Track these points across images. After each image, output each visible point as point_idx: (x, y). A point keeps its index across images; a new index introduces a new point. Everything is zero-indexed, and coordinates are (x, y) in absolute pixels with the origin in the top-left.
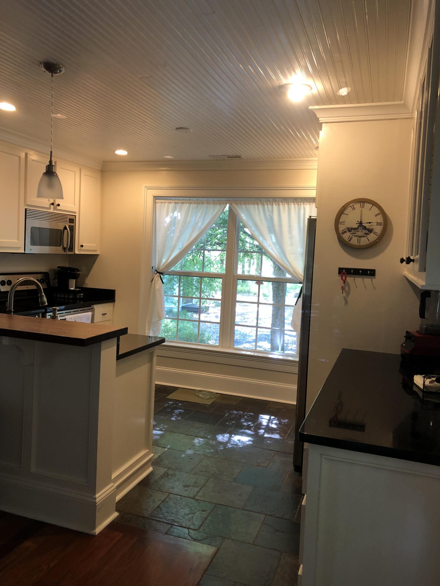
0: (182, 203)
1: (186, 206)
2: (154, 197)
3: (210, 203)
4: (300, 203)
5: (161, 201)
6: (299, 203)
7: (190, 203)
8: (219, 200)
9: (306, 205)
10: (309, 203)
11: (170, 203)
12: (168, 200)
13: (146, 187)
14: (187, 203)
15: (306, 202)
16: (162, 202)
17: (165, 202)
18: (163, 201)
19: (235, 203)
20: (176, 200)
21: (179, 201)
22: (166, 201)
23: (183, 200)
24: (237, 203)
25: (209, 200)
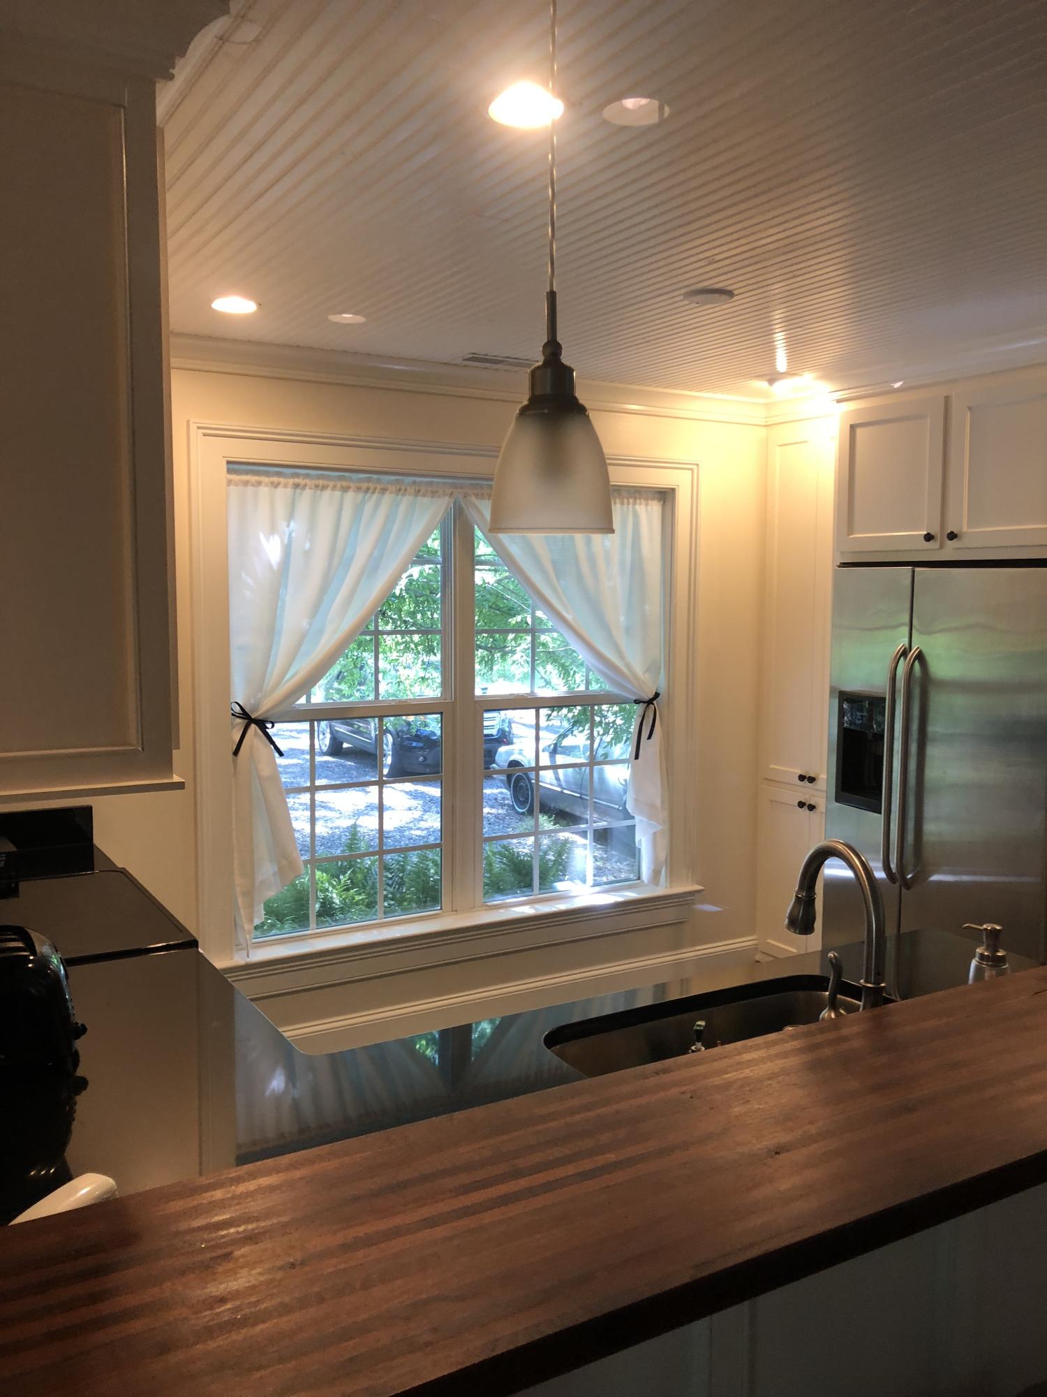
0: (317, 486)
1: (328, 499)
2: (228, 462)
3: (406, 490)
4: (628, 499)
5: (245, 477)
6: (625, 501)
7: (345, 489)
8: (431, 484)
9: (640, 504)
10: (646, 499)
11: (276, 485)
12: (267, 474)
13: (199, 428)
14: (334, 488)
15: (640, 499)
16: (246, 483)
17: (259, 483)
18: (253, 478)
19: (476, 495)
20: (297, 476)
21: (307, 481)
22: (264, 479)
23: (319, 477)
24: (483, 494)
25: (403, 481)
